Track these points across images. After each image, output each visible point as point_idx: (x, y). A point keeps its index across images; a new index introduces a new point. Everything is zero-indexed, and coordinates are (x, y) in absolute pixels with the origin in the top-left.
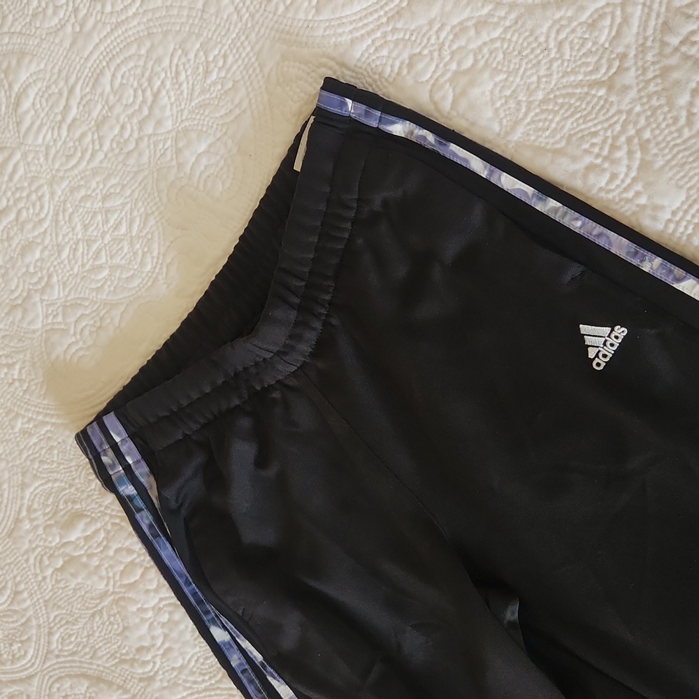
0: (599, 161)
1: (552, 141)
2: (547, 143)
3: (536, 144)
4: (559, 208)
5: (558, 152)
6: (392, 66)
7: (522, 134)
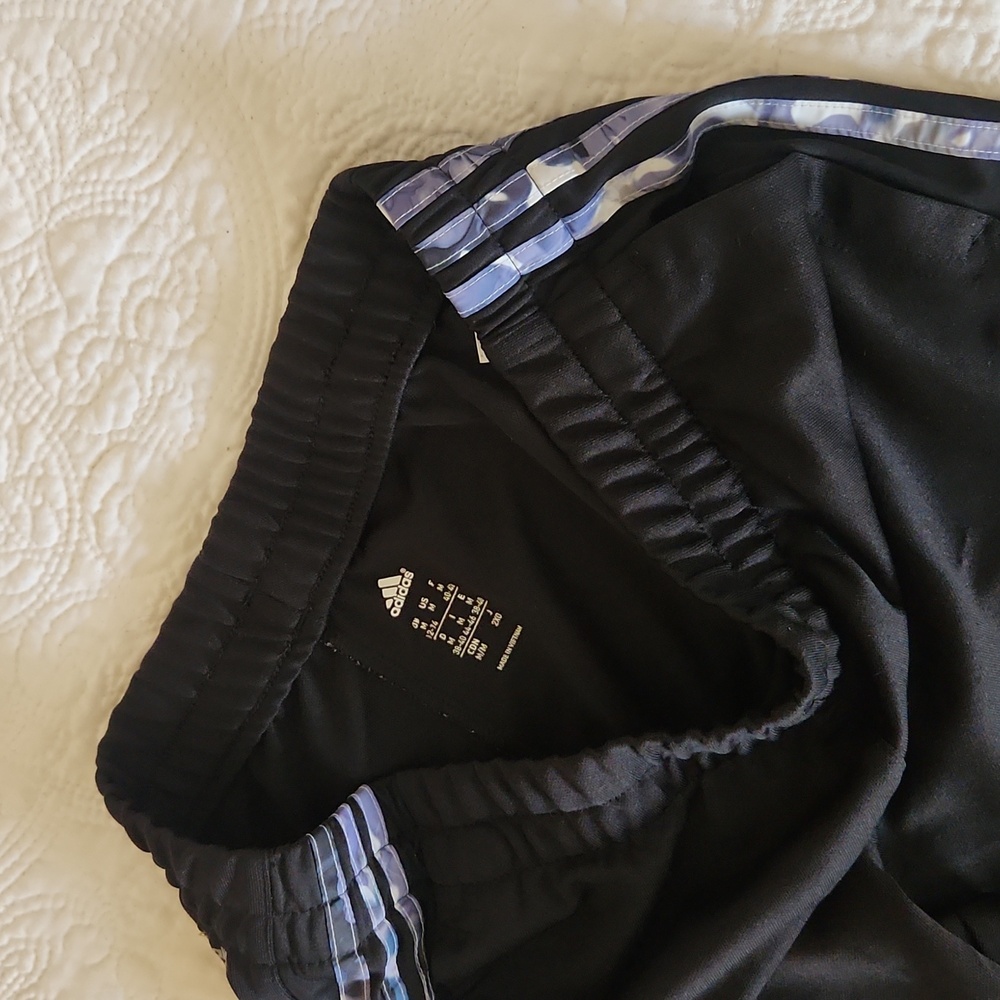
0: (948, 20)
1: (846, 12)
2: (839, 19)
3: (819, 26)
4: (921, 122)
5: (862, 30)
7: (786, 15)
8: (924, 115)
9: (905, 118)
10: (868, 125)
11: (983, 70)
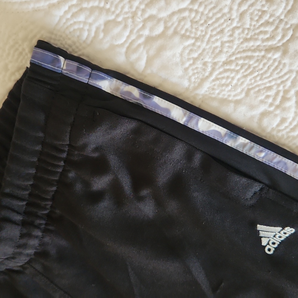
0: (272, 109)
1: (233, 93)
2: (229, 96)
3: (221, 96)
5: (238, 102)
6: (89, 31)
7: (208, 88)
8: (249, 141)
9: (242, 140)
10: (226, 138)
11: (279, 131)
